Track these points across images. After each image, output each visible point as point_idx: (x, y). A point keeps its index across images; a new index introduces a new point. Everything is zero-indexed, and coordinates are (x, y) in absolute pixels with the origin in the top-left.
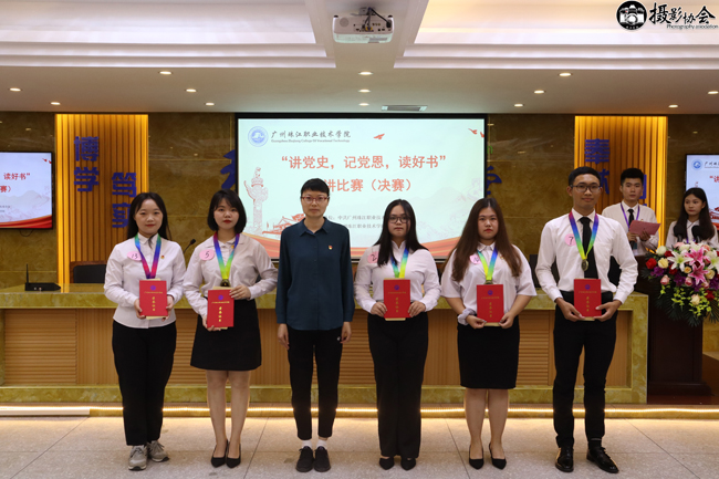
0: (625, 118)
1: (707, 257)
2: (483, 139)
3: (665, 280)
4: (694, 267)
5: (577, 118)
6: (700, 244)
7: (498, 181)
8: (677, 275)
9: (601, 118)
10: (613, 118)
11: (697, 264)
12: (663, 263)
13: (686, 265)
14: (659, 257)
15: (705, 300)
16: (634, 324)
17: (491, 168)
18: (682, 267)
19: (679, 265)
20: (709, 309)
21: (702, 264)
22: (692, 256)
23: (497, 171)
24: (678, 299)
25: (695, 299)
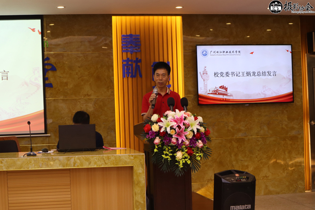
0: (151, 17)
1: (186, 122)
2: (40, 36)
3: (157, 140)
4: (177, 129)
5: (114, 18)
6: (183, 112)
7: (54, 69)
8: (165, 136)
9: (133, 17)
10: (142, 17)
11: (179, 127)
12: (155, 128)
13: (171, 128)
14: (153, 123)
15: (186, 155)
16: (135, 177)
17: (48, 59)
18: (168, 130)
19: (166, 128)
20: (189, 162)
21: (183, 127)
22: (175, 121)
23: (52, 60)
24: (166, 155)
25: (179, 155)
